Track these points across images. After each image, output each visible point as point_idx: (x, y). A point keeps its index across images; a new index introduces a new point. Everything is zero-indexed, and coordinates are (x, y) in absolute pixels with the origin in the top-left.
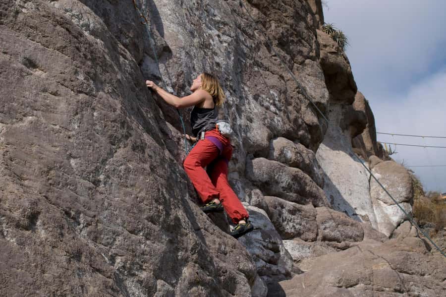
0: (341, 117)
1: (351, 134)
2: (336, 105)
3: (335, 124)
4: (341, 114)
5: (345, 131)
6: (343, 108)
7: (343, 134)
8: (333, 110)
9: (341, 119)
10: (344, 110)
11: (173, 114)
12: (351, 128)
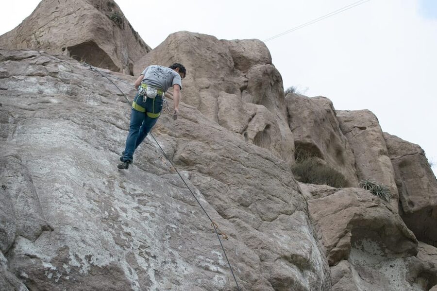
0: (405, 271)
1: (423, 287)
2: (397, 259)
3: (400, 279)
4: (404, 267)
5: (414, 285)
6: (405, 261)
7: (412, 288)
8: (395, 265)
9: (407, 273)
10: (407, 263)
11: (51, 288)
12: (421, 281)
